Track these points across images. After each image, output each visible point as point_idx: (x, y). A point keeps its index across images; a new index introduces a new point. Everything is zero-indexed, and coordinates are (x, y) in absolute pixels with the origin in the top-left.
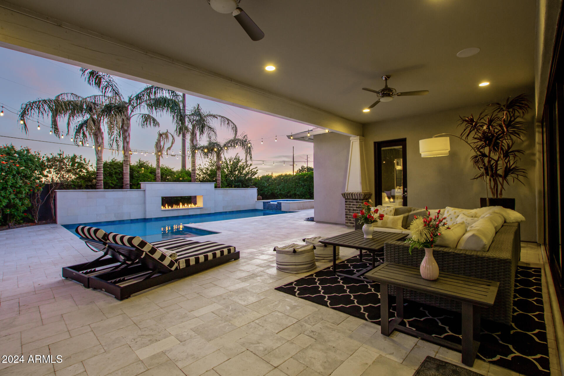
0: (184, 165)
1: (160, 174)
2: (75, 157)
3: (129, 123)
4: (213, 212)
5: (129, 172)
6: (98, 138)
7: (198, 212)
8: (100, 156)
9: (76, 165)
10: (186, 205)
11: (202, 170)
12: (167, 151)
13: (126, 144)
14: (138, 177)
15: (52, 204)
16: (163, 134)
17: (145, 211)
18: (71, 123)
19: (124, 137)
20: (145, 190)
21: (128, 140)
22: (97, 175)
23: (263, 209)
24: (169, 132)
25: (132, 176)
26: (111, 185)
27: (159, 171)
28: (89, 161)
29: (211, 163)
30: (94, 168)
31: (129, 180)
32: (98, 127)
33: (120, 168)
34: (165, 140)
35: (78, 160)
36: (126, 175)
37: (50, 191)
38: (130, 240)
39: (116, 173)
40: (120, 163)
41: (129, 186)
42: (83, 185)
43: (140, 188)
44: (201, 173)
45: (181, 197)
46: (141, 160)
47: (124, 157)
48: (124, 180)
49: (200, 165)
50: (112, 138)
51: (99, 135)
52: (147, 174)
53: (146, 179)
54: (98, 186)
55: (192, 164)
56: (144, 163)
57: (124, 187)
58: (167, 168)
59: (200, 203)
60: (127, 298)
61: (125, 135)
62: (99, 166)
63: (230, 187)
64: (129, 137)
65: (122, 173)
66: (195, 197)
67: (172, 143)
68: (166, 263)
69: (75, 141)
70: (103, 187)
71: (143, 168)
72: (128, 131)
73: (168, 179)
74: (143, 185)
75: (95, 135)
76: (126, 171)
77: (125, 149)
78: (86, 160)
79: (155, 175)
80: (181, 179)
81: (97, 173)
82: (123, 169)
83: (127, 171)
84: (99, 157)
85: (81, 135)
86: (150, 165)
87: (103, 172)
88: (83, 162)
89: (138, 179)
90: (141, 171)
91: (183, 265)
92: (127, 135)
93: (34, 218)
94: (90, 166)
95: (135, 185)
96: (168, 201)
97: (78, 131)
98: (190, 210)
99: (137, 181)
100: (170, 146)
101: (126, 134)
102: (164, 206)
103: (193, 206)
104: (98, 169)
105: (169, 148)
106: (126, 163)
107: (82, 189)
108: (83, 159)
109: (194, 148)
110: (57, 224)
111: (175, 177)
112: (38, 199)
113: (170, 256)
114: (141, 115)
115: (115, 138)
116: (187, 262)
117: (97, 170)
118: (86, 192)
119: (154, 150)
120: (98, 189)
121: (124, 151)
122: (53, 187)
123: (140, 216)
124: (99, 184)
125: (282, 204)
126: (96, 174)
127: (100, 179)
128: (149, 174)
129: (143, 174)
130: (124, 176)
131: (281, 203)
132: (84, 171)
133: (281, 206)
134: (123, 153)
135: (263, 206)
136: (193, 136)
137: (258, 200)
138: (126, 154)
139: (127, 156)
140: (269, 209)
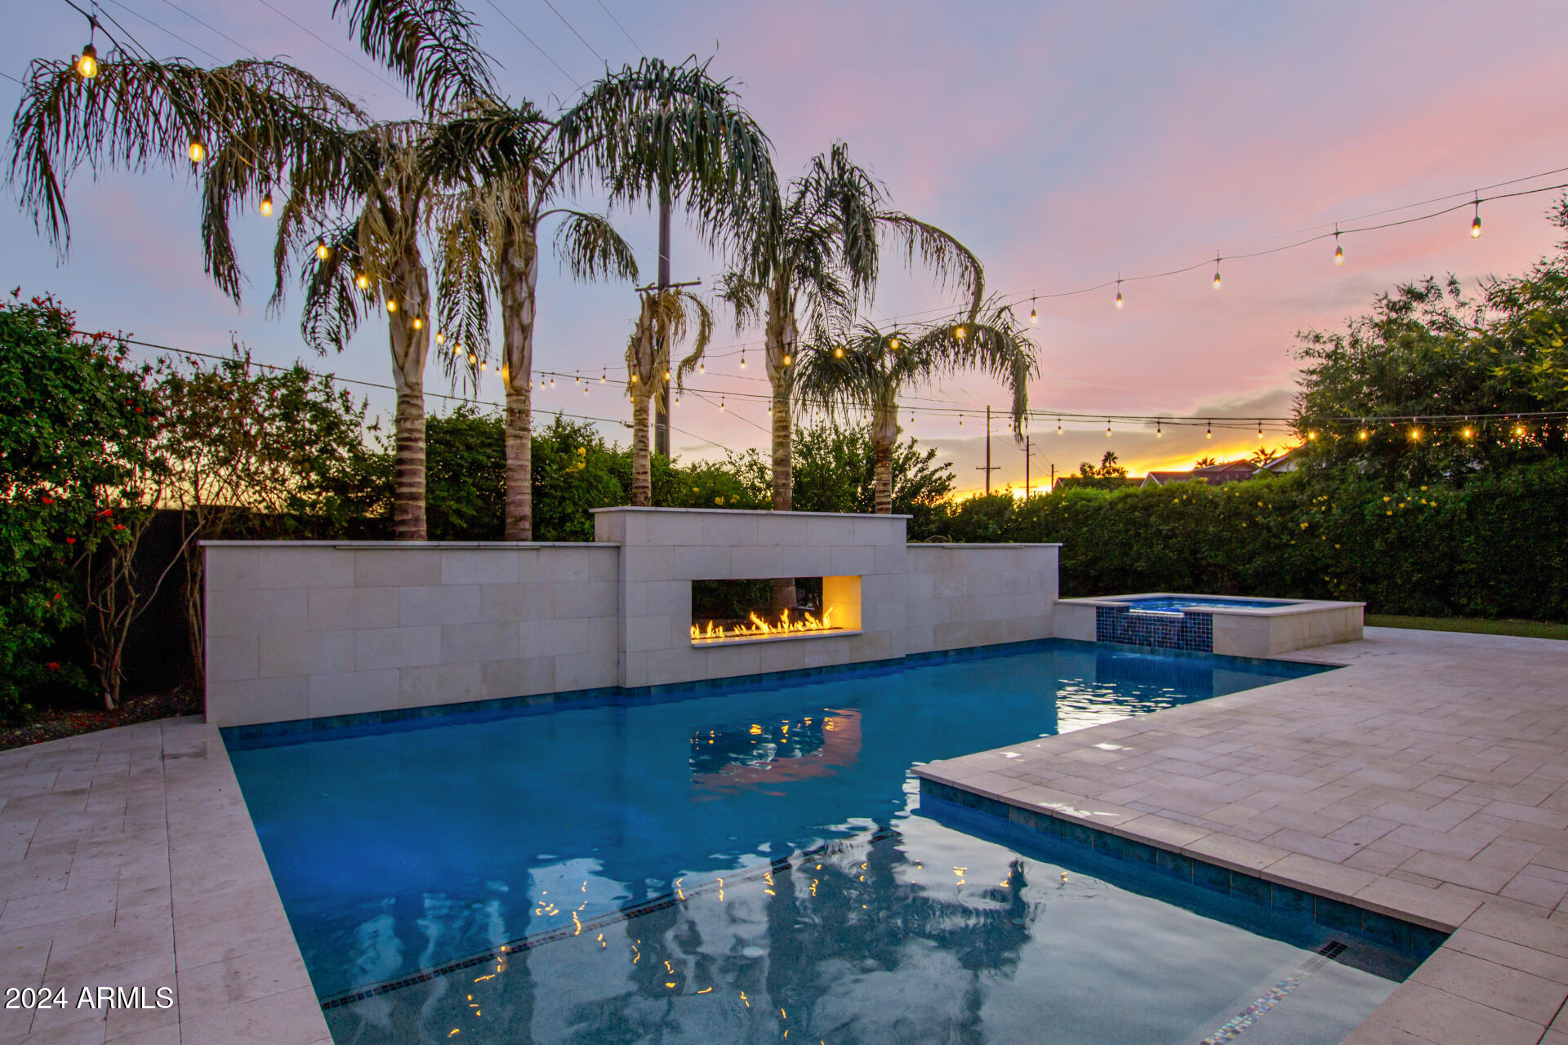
1: (650, 477)
2: (301, 376)
3: (530, 240)
4: (901, 653)
5: (529, 464)
7: (840, 658)
8: (412, 380)
10: (784, 623)
12: (680, 374)
13: (518, 338)
14: (562, 489)
15: (192, 612)
17: (621, 651)
18: (290, 250)
19: (510, 303)
20: (619, 547)
21: (525, 316)
22: (400, 474)
23: (1094, 639)
26: (456, 520)
27: (645, 464)
28: (365, 405)
30: (385, 442)
31: (528, 498)
32: (404, 243)
33: (489, 445)
34: (672, 327)
35: (313, 394)
36: (516, 476)
37: (186, 543)
39: (475, 466)
41: (527, 525)
42: (335, 516)
43: (586, 535)
46: (565, 419)
47: (509, 395)
48: (509, 498)
49: (753, 451)
50: (453, 327)
51: (410, 279)
52: (600, 473)
54: (403, 522)
55: (776, 437)
57: (509, 531)
59: (838, 613)
61: (513, 293)
62: (410, 431)
64: (533, 303)
65: (500, 468)
66: (819, 579)
67: (703, 339)
69: (309, 330)
70: (423, 528)
71: (580, 454)
72: (527, 276)
74: (605, 521)
76: (516, 458)
77: (516, 357)
78: (350, 397)
79: (625, 483)
81: (400, 461)
82: (504, 453)
83: (520, 459)
84: (407, 385)
85: (334, 301)
87: (423, 456)
88: (336, 406)
89: (563, 499)
90: (571, 462)
92: (524, 295)
93: (99, 684)
94: (369, 428)
95: (554, 523)
97: (323, 279)
98: (809, 646)
99: (560, 504)
100: (692, 352)
101: (518, 288)
102: (702, 624)
103: (812, 623)
104: (404, 443)
105: (689, 363)
106: (519, 424)
107: (334, 538)
108: (335, 394)
110: (203, 719)
112: (121, 582)
114: (573, 220)
115: (464, 328)
117: (400, 448)
118: (352, 554)
120: (402, 536)
121: (510, 367)
122: (197, 524)
123: (595, 676)
124: (410, 517)
125: (1217, 623)
126: (396, 468)
127: (414, 490)
128: (607, 476)
129: (582, 476)
130: (509, 484)
131: (1209, 615)
132: (343, 452)
133: (1209, 631)
134: (505, 373)
135: (1098, 628)
136: (782, 314)
137: (1062, 594)
138: (518, 383)
139: (518, 391)
140: (1131, 642)
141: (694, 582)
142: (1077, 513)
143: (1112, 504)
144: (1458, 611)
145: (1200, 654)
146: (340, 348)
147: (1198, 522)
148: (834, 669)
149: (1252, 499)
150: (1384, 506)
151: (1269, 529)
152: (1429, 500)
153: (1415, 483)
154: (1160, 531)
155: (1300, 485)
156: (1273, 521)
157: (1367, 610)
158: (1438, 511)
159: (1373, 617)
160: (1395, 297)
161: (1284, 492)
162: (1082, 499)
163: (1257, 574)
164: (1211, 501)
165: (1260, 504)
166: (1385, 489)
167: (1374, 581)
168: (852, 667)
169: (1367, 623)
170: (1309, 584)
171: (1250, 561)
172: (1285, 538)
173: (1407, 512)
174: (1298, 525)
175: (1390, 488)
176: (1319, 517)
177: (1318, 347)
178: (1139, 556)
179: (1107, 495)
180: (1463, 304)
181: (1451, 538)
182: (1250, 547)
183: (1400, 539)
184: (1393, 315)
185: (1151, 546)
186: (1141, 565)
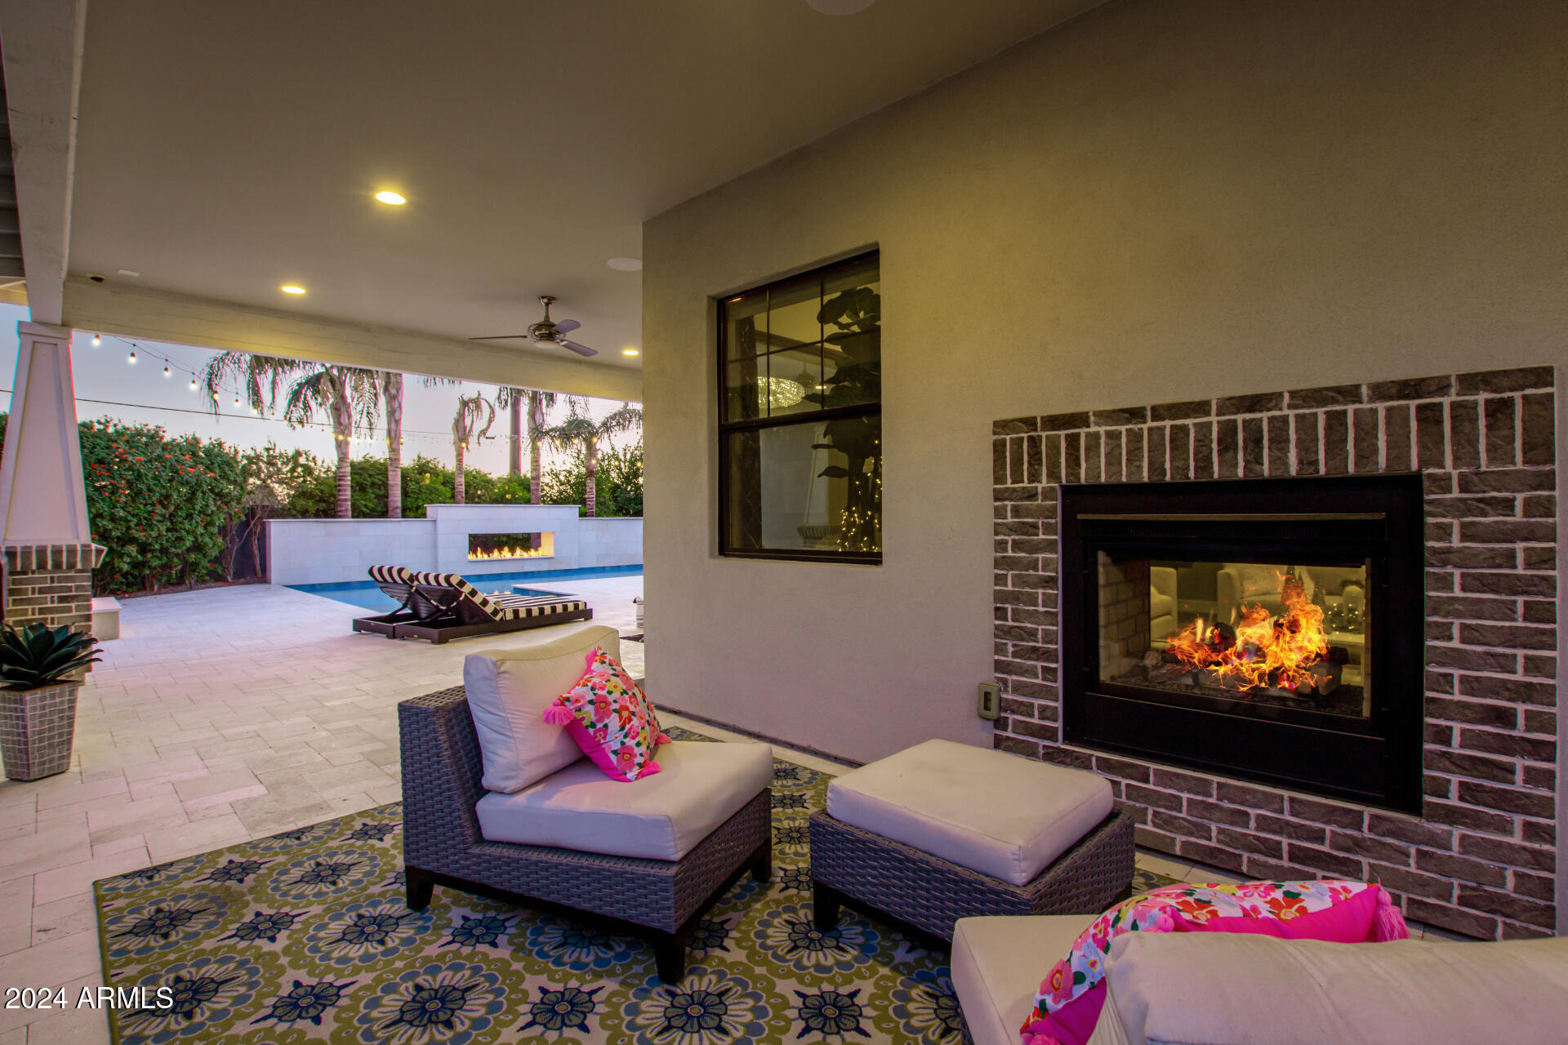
0: (515, 464)
1: (463, 487)
2: (298, 454)
4: (575, 566)
5: (400, 483)
6: (340, 416)
7: (544, 567)
8: (343, 450)
9: (300, 469)
10: (518, 552)
11: (557, 476)
12: (479, 437)
13: (393, 426)
14: (419, 494)
15: (255, 547)
16: (471, 401)
19: (389, 410)
20: (435, 521)
21: (397, 415)
22: (339, 491)
24: (483, 396)
25: (405, 494)
26: (364, 509)
27: (461, 481)
28: (324, 460)
29: (578, 458)
31: (400, 499)
32: (340, 394)
33: (380, 474)
34: (475, 413)
35: (302, 460)
36: (393, 489)
37: (253, 522)
38: (447, 579)
39: (373, 484)
40: (381, 464)
41: (399, 511)
42: (310, 509)
43: (424, 515)
44: (554, 482)
45: (508, 536)
46: (421, 456)
47: (389, 450)
48: (390, 499)
50: (360, 408)
51: (343, 409)
52: (436, 486)
53: (435, 497)
54: (340, 511)
55: (533, 464)
56: (429, 462)
57: (390, 513)
58: (478, 472)
59: (547, 549)
60: (445, 643)
61: (391, 405)
62: (343, 467)
63: (625, 515)
64: (401, 409)
65: (385, 485)
66: (539, 535)
67: (490, 421)
68: (489, 609)
70: (350, 513)
71: (428, 475)
72: (398, 397)
73: (479, 497)
74: (431, 510)
75: (336, 409)
76: (393, 480)
77: (393, 435)
78: (317, 458)
79: (454, 489)
80: (508, 496)
81: (340, 486)
82: (387, 477)
83: (395, 481)
84: (341, 453)
85: (301, 405)
86: (440, 466)
87: (349, 483)
88: (312, 464)
89: (419, 499)
90: (423, 480)
91: (510, 616)
92: (397, 406)
93: (226, 573)
95: (413, 509)
96: (482, 543)
97: (296, 396)
98: (526, 562)
99: (416, 501)
100: (484, 427)
101: (393, 403)
102: (475, 552)
103: (533, 553)
104: (341, 477)
105: (484, 432)
106: (395, 462)
107: (309, 518)
108: (311, 459)
109: (538, 433)
110: (270, 583)
111: (495, 493)
112: (232, 536)
113: (495, 604)
115: (366, 409)
116: (516, 612)
117: (338, 468)
118: (323, 524)
119: (451, 437)
120: (340, 517)
121: (390, 439)
122: (260, 513)
124: (344, 509)
126: (337, 487)
127: (345, 497)
128: (441, 487)
129: (427, 487)
130: (390, 492)
132: (313, 481)
134: (387, 442)
138: (394, 446)
139: (394, 449)
141: (471, 536)
146: (303, 426)
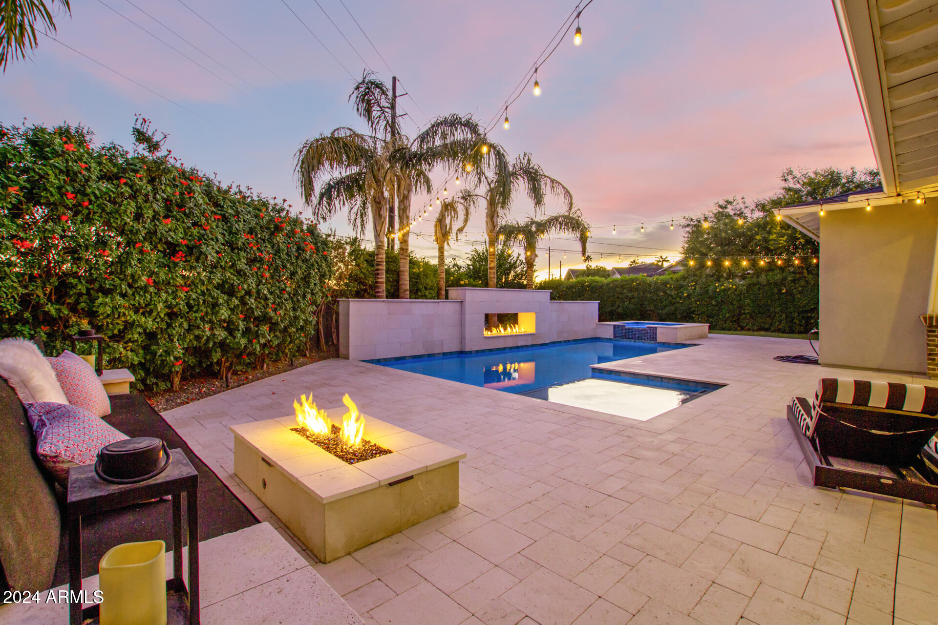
1: (444, 274)
3: (410, 183)
5: (408, 271)
7: (528, 341)
10: (509, 329)
12: (457, 234)
13: (405, 221)
16: (448, 204)
17: (463, 339)
19: (402, 207)
20: (462, 301)
21: (408, 212)
22: (378, 274)
23: (612, 337)
27: (443, 269)
31: (408, 283)
32: (381, 189)
34: (453, 215)
36: (404, 274)
41: (408, 292)
47: (401, 243)
48: (401, 283)
54: (378, 292)
57: (402, 295)
61: (404, 204)
62: (382, 259)
67: (466, 220)
70: (384, 294)
72: (409, 197)
74: (454, 292)
76: (404, 267)
81: (377, 270)
82: (402, 265)
83: (406, 267)
84: (381, 241)
87: (384, 268)
92: (407, 204)
100: (461, 225)
104: (379, 263)
105: (461, 230)
106: (405, 253)
110: (347, 357)
123: (452, 346)
124: (383, 290)
125: (658, 331)
130: (401, 277)
131: (656, 328)
133: (656, 333)
135: (614, 333)
136: (493, 210)
137: (599, 321)
140: (627, 338)
141: (485, 314)
142: (593, 288)
143: (608, 284)
144: (742, 329)
145: (652, 342)
147: (644, 292)
148: (527, 346)
149: (665, 284)
150: (716, 287)
151: (672, 296)
152: (732, 286)
153: (727, 279)
154: (627, 296)
155: (684, 278)
156: (673, 293)
157: (710, 328)
158: (736, 290)
159: (712, 331)
160: (722, 203)
161: (678, 281)
162: (594, 282)
163: (667, 314)
164: (649, 284)
165: (668, 285)
166: (716, 281)
167: (712, 317)
168: (532, 346)
169: (709, 333)
170: (687, 317)
171: (664, 309)
172: (678, 300)
173: (724, 290)
174: (683, 294)
175: (718, 280)
176: (691, 291)
177: (692, 223)
178: (619, 307)
179: (604, 280)
180: (747, 207)
181: (740, 300)
182: (664, 303)
183: (722, 301)
184: (721, 210)
185: (624, 302)
186: (620, 310)
